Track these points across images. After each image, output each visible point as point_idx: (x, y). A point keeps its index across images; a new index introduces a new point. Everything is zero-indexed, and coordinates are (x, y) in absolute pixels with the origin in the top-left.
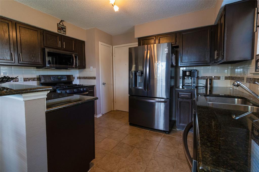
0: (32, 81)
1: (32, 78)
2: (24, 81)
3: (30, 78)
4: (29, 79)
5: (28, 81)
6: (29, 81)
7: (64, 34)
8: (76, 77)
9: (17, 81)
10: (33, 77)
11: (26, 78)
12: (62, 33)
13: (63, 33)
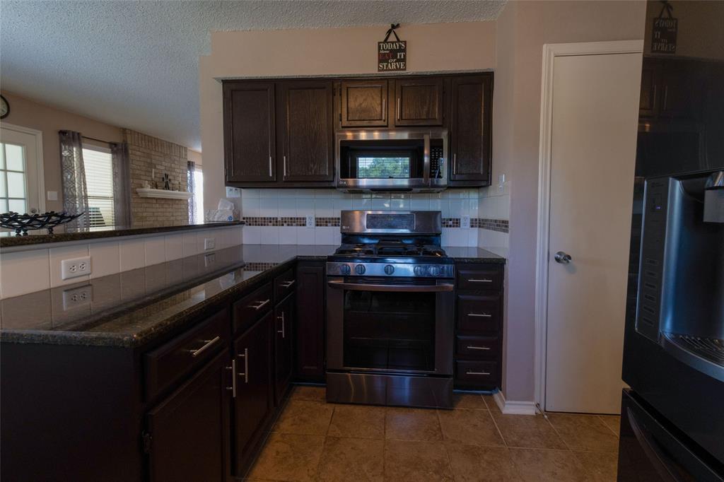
0: (332, 225)
1: (332, 219)
2: (317, 225)
3: (329, 218)
4: (326, 222)
5: (323, 225)
6: (327, 225)
7: (400, 69)
8: (466, 218)
9: (304, 225)
10: (335, 217)
11: (320, 219)
12: (392, 69)
13: (397, 69)
